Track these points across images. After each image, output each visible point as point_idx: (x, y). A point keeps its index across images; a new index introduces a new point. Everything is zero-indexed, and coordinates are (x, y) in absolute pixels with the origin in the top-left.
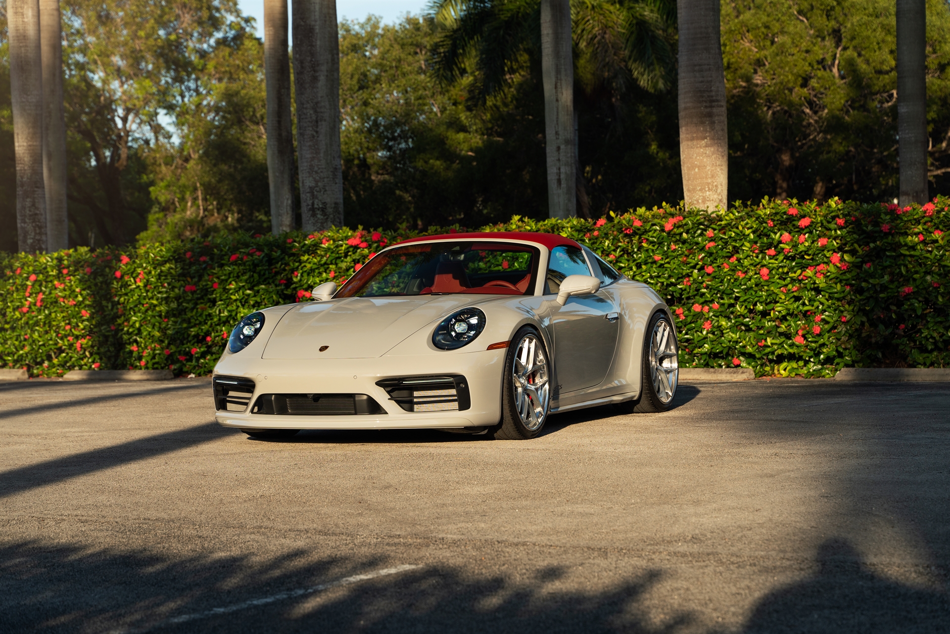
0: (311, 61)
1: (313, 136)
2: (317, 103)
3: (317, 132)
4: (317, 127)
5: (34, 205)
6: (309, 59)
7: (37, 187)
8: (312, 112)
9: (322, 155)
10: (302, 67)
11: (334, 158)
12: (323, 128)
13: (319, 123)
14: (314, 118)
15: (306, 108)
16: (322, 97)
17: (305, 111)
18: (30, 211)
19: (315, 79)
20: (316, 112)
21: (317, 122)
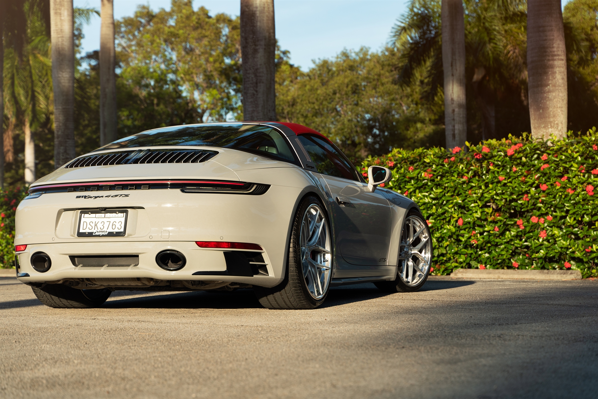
0: (253, 37)
1: (254, 95)
2: (257, 69)
3: (256, 91)
4: (257, 87)
5: (65, 151)
6: (251, 36)
7: (68, 139)
8: (253, 76)
9: (260, 108)
10: (247, 43)
11: (269, 111)
12: (262, 88)
13: (259, 85)
14: (255, 81)
15: (249, 74)
16: (261, 65)
17: (248, 76)
18: (63, 156)
19: (255, 51)
20: (256, 76)
21: (257, 83)
